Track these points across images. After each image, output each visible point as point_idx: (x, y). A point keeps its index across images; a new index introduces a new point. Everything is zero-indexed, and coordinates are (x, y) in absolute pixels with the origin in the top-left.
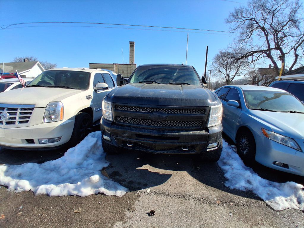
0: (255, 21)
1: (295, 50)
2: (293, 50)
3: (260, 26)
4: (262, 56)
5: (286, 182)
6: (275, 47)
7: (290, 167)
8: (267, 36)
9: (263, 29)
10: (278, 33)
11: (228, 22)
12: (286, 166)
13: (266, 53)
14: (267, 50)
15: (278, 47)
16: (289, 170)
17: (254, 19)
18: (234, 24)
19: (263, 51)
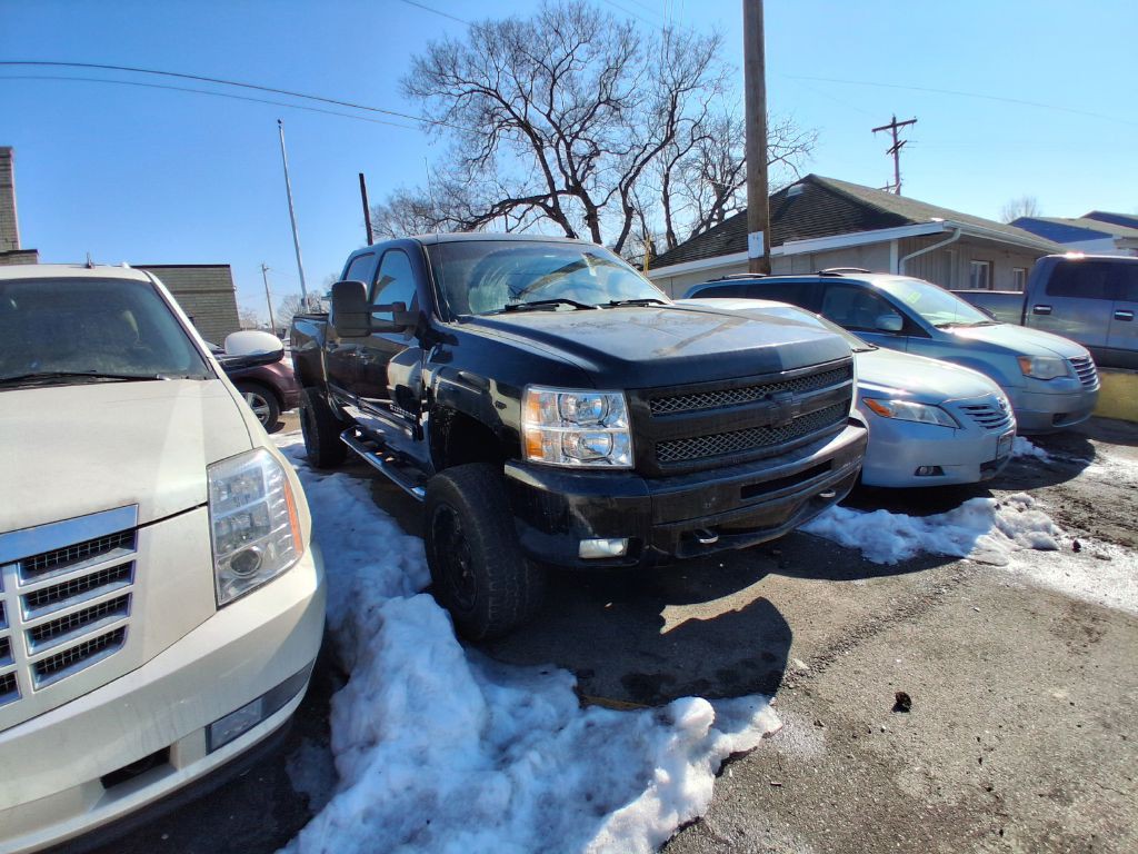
0: (499, 98)
1: (624, 194)
2: (618, 194)
3: (516, 117)
4: (531, 215)
5: (961, 504)
6: (567, 184)
7: (945, 471)
8: (539, 149)
9: (525, 125)
10: (572, 140)
11: (412, 91)
12: (938, 470)
13: (544, 206)
14: (546, 197)
15: (576, 189)
16: (946, 477)
17: (496, 91)
18: (435, 104)
19: (534, 201)
